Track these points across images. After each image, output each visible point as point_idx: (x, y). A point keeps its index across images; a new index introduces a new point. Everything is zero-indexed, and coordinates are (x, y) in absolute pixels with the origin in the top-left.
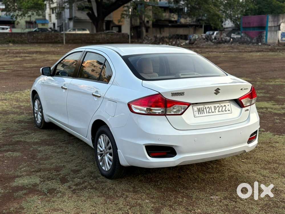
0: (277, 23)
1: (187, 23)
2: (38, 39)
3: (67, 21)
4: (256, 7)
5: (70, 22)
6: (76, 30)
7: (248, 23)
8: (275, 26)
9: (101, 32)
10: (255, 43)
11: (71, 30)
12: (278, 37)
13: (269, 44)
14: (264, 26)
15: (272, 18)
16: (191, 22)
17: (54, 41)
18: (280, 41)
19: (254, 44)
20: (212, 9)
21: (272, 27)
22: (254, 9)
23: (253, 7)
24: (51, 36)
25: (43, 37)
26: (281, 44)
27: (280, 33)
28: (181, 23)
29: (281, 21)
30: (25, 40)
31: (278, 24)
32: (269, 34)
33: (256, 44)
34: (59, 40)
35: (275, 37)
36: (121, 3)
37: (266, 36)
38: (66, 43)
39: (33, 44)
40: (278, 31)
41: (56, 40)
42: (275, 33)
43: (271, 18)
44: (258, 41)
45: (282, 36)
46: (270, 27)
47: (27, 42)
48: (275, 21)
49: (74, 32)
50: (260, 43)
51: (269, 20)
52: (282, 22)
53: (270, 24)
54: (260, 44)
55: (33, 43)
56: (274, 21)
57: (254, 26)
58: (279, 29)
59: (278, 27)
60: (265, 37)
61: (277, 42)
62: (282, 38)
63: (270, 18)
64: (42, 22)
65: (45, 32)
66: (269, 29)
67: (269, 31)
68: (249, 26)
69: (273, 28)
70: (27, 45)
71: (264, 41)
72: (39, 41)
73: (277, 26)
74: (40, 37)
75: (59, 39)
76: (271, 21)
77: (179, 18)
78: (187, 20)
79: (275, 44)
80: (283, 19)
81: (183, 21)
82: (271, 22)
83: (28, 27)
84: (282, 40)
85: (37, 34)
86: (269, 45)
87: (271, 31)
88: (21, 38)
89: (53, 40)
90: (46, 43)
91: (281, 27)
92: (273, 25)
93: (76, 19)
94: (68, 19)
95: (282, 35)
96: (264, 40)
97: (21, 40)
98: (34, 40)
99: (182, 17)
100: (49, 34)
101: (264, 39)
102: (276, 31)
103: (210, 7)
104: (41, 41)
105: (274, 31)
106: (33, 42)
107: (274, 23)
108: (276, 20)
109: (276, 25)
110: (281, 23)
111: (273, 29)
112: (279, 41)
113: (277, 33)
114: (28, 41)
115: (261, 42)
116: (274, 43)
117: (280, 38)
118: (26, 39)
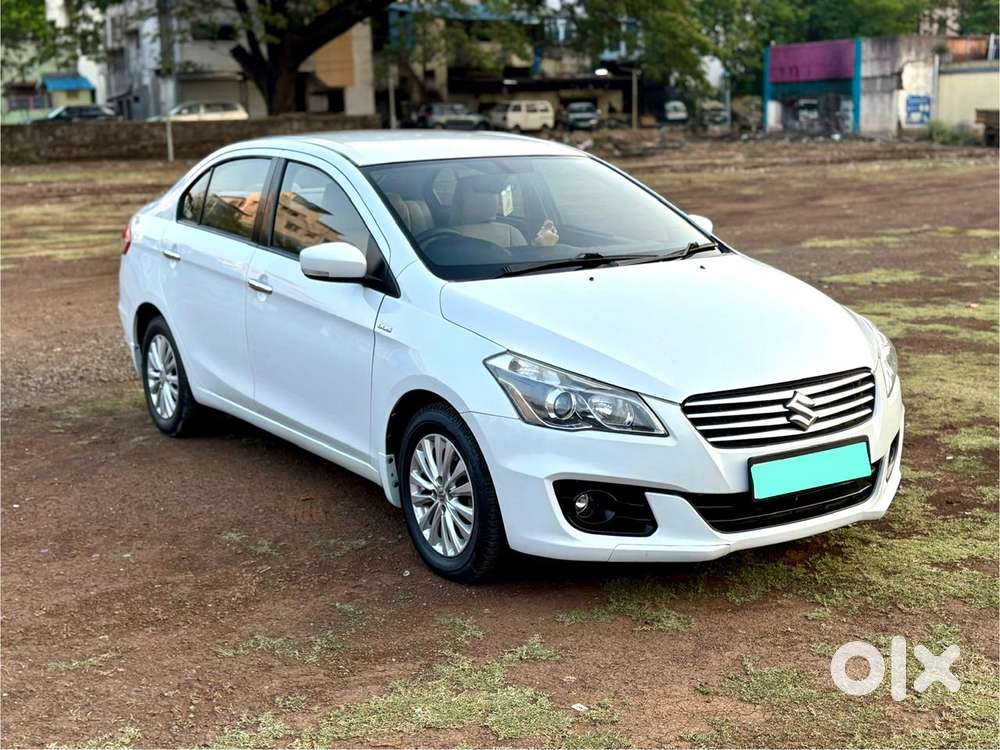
0: (893, 67)
1: (563, 73)
2: (72, 145)
3: (147, 80)
4: (800, 12)
5: (160, 80)
6: (202, 110)
7: (791, 69)
8: (883, 77)
9: (287, 115)
10: (819, 135)
11: (185, 111)
12: (897, 110)
13: (868, 136)
14: (847, 75)
15: (873, 50)
16: (579, 73)
17: (129, 150)
18: (905, 125)
19: (816, 139)
20: (680, 23)
21: (873, 78)
22: (794, 20)
23: (792, 15)
24: (116, 135)
25: (87, 139)
26: (909, 133)
27: (902, 97)
28: (543, 74)
29: (904, 59)
30: (26, 150)
31: (897, 70)
32: (864, 103)
33: (821, 139)
34: (144, 147)
35: (887, 113)
36: (360, 13)
37: (856, 110)
38: (177, 155)
39: (58, 165)
40: (896, 93)
41: (133, 147)
42: (887, 97)
43: (869, 48)
44: (827, 126)
45: (909, 108)
46: (867, 79)
47: (32, 156)
48: (885, 60)
49: (193, 118)
50: (834, 133)
51: (863, 57)
52: (908, 61)
53: (866, 70)
54: (837, 137)
55: (58, 160)
56: (880, 59)
57: (813, 76)
58: (900, 87)
59: (895, 78)
60: (851, 114)
61: (893, 127)
62: (909, 113)
63: (866, 48)
64: (66, 86)
65: (92, 122)
66: (863, 86)
67: (865, 93)
68: (794, 78)
69: (879, 81)
70: (34, 167)
71: (847, 127)
72: (75, 152)
73: (893, 74)
74: (76, 139)
75: (145, 143)
76: (872, 60)
77: (538, 59)
78: (562, 66)
79: (890, 135)
80: (910, 50)
81: (549, 67)
82: (869, 63)
83: (14, 105)
84: (909, 122)
85: (65, 128)
86: (871, 140)
87: (871, 92)
88: (12, 145)
89: (125, 148)
90: (99, 158)
91: (906, 78)
92: (877, 72)
93: (190, 70)
94: (153, 74)
95: (908, 104)
96: (849, 123)
97: (11, 153)
98: (59, 150)
99: (546, 54)
100: (109, 126)
101: (848, 118)
102: (891, 92)
103: (673, 19)
104: (83, 152)
105: (883, 92)
106: (54, 155)
107: (882, 67)
108: (886, 53)
109: (888, 70)
110: (905, 64)
111: (878, 87)
112: (899, 124)
113: (891, 97)
114: (38, 154)
115: (839, 129)
116: (884, 132)
117: (903, 114)
118: (28, 146)
